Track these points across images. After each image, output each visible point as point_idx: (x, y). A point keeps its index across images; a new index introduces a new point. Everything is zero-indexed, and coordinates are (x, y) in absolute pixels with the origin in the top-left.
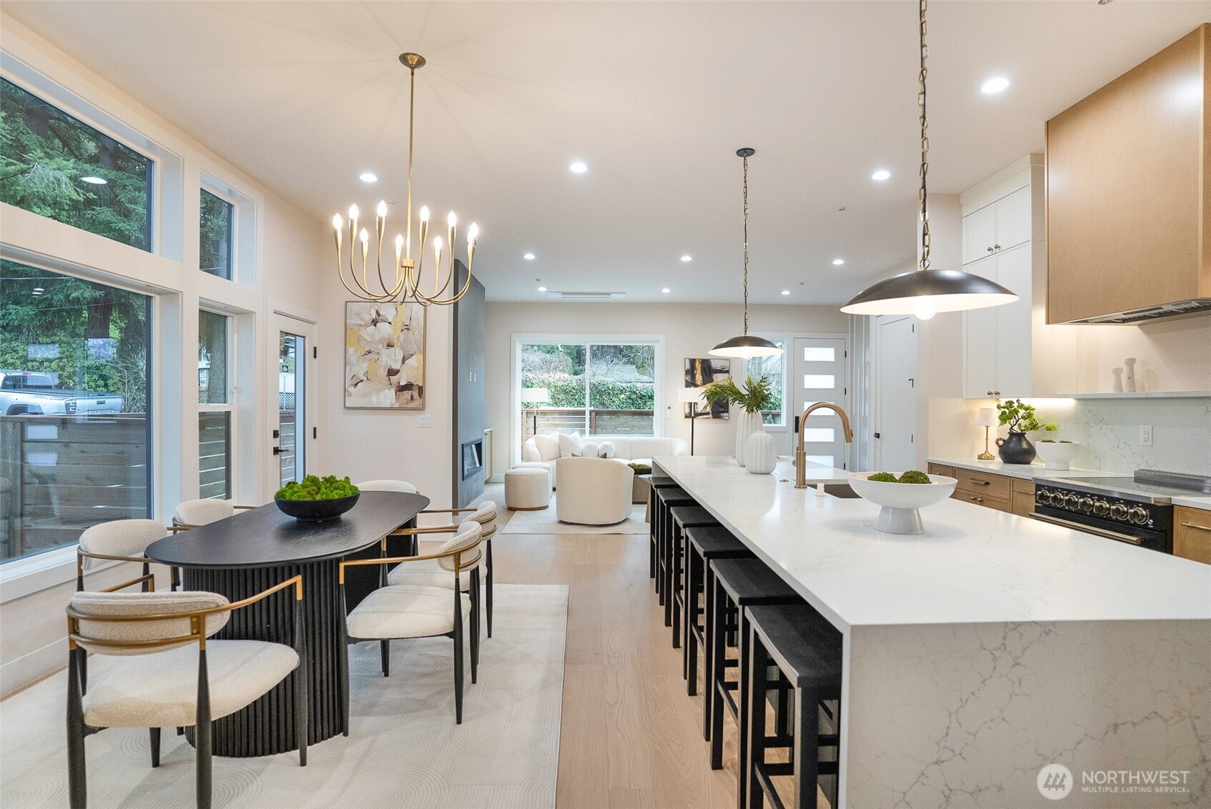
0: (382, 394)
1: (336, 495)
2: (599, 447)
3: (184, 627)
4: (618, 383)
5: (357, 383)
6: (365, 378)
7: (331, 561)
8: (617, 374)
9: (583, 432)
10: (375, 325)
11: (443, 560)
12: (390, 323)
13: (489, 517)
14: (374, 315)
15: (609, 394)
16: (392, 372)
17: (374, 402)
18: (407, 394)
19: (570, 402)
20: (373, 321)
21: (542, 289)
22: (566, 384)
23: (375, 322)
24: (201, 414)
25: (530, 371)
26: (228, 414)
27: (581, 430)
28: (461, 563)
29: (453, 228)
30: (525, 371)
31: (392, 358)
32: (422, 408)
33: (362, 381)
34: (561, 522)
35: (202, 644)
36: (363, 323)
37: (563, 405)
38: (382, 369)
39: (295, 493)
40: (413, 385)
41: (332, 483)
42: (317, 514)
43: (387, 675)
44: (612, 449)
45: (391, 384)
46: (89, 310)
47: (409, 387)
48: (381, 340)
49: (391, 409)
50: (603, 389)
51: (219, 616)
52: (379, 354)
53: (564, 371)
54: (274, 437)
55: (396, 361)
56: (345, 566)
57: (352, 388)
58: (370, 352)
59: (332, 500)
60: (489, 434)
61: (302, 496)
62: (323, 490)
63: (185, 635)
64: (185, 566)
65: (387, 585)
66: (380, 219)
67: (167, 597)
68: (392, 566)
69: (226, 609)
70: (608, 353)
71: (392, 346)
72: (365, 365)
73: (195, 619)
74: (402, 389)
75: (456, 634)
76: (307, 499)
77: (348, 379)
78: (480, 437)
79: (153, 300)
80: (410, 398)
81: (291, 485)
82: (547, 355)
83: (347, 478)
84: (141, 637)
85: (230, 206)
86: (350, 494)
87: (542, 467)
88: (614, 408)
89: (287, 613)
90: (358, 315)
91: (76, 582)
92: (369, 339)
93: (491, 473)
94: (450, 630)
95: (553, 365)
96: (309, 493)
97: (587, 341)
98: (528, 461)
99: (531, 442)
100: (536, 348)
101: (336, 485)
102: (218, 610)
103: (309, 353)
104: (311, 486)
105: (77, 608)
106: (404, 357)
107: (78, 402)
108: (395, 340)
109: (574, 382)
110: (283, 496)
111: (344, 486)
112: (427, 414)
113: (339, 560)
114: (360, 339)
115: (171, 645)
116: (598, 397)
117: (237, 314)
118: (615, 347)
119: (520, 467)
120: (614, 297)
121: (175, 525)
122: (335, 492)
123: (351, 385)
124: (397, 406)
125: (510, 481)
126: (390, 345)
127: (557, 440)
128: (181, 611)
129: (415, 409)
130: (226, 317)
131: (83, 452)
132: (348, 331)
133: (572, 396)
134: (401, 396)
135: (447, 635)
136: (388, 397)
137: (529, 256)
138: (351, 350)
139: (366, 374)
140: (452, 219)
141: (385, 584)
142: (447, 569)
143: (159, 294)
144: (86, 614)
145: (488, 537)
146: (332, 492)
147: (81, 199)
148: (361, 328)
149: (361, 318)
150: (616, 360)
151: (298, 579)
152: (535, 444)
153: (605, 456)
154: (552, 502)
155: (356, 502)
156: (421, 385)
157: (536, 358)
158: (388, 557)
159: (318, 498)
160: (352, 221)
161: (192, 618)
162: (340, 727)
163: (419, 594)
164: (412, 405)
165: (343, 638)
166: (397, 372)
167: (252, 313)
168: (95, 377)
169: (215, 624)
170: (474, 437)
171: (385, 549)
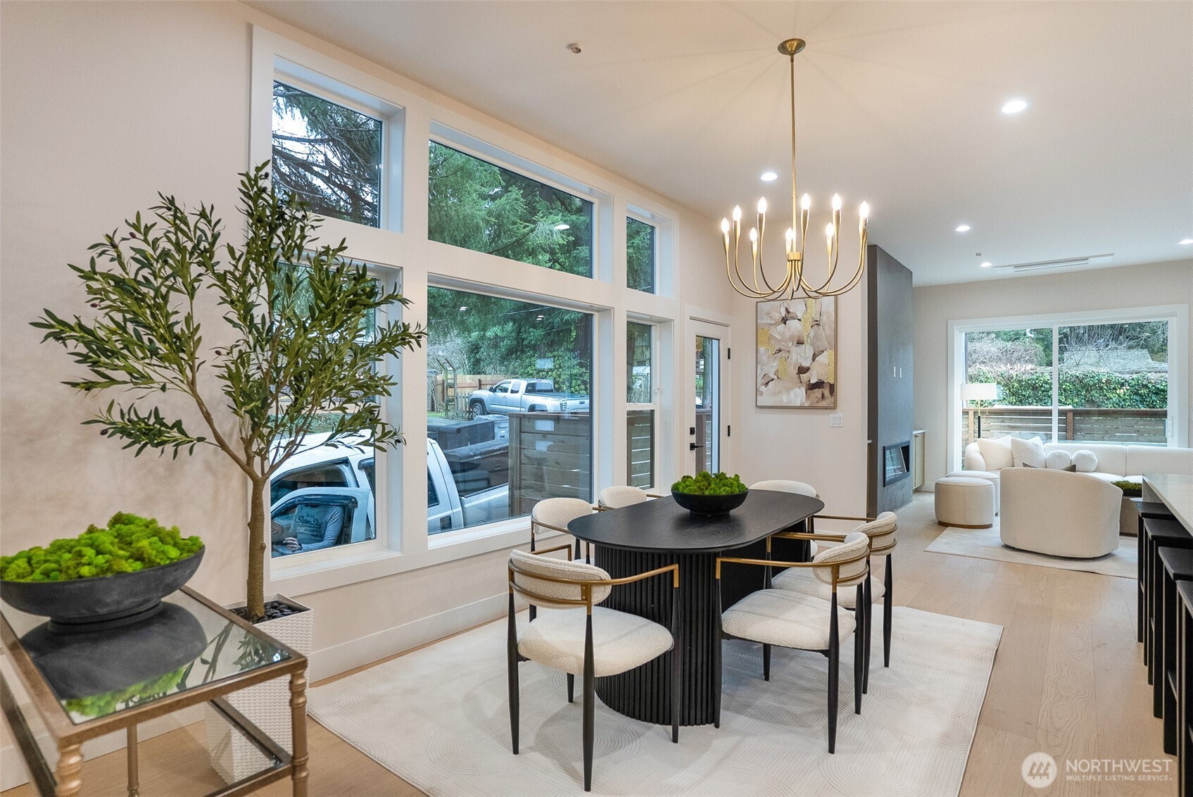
0: (792, 393)
1: (723, 491)
2: (1072, 457)
3: (575, 593)
4: (1117, 375)
5: (768, 382)
6: (776, 377)
7: (709, 554)
8: (1115, 363)
9: (1049, 437)
10: (785, 323)
11: (819, 571)
12: (799, 320)
13: (886, 529)
14: (784, 313)
15: (1101, 388)
16: (802, 370)
17: (785, 401)
18: (818, 392)
19: (1041, 400)
20: (783, 319)
21: (986, 264)
22: (1035, 377)
23: (784, 320)
24: (629, 413)
25: (984, 362)
26: (652, 412)
27: (1046, 435)
28: (840, 577)
29: (838, 212)
30: (978, 364)
31: (802, 356)
32: (834, 407)
33: (773, 380)
34: (1007, 547)
35: (589, 610)
36: (773, 322)
37: (1030, 404)
38: (792, 367)
39: (687, 486)
40: (823, 382)
41: (721, 480)
42: (706, 509)
43: (767, 679)
44: (1092, 460)
45: (801, 382)
46: (576, 328)
47: (819, 385)
48: (791, 338)
49: (801, 407)
50: (1091, 383)
51: (602, 588)
52: (789, 352)
53: (1031, 361)
54: (691, 434)
55: (806, 358)
56: (722, 562)
57: (764, 387)
58: (780, 351)
59: (720, 496)
60: (921, 436)
61: (692, 490)
62: (713, 486)
63: (577, 599)
64: (597, 544)
65: (771, 588)
66: (761, 216)
67: (565, 565)
68: (778, 570)
69: (608, 584)
70: (1100, 336)
71: (802, 344)
72: (775, 364)
73: (584, 588)
74: (812, 387)
75: (832, 651)
76: (697, 493)
77: (759, 378)
78: (907, 439)
79: (594, 316)
80: (820, 396)
81: (686, 478)
82: (1007, 343)
83: (736, 475)
84: (549, 593)
85: (653, 228)
86: (737, 491)
87: (985, 477)
88: (1110, 407)
89: (668, 597)
90: (768, 314)
91: (530, 545)
92: (779, 338)
93: (923, 480)
94: (825, 647)
95: (1015, 354)
96: (699, 487)
97: (1056, 323)
98: (969, 468)
99: (974, 448)
100: (994, 335)
101: (725, 481)
102: (602, 583)
103: (724, 354)
104: (702, 481)
105: (515, 563)
106: (814, 353)
107: (568, 402)
108: (805, 337)
109: (1046, 374)
110: (678, 489)
111: (732, 484)
112: (839, 414)
113: (716, 555)
114: (770, 338)
115: (567, 606)
116: (1083, 393)
117: (659, 323)
118: (1112, 327)
119: (958, 475)
120: (1094, 263)
121: (600, 506)
122: (723, 488)
123: (762, 384)
124: (807, 404)
125: (941, 491)
126: (800, 343)
127: (1009, 445)
128: (574, 578)
129: (826, 408)
130: (651, 326)
131: (563, 442)
132: (760, 331)
133: (1043, 392)
134: (812, 395)
135: (822, 651)
136: (798, 396)
137: (963, 228)
138: (762, 349)
139: (776, 373)
140: (837, 202)
141: (769, 586)
142: (823, 581)
143: (598, 312)
144: (518, 568)
145: (887, 552)
146: (720, 488)
147: (565, 243)
148: (771, 327)
149: (771, 317)
150: (1112, 344)
151: (675, 567)
152: (978, 449)
153: (1073, 469)
154: (997, 522)
155: (744, 499)
156: (832, 382)
157: (990, 347)
158: (772, 560)
159: (707, 493)
160: (735, 223)
161: (582, 586)
162: (712, 718)
163: (799, 603)
164: (824, 404)
165: (717, 631)
166: (808, 369)
167: (670, 321)
168: (579, 382)
169: (600, 594)
170: (901, 439)
171: (770, 551)
